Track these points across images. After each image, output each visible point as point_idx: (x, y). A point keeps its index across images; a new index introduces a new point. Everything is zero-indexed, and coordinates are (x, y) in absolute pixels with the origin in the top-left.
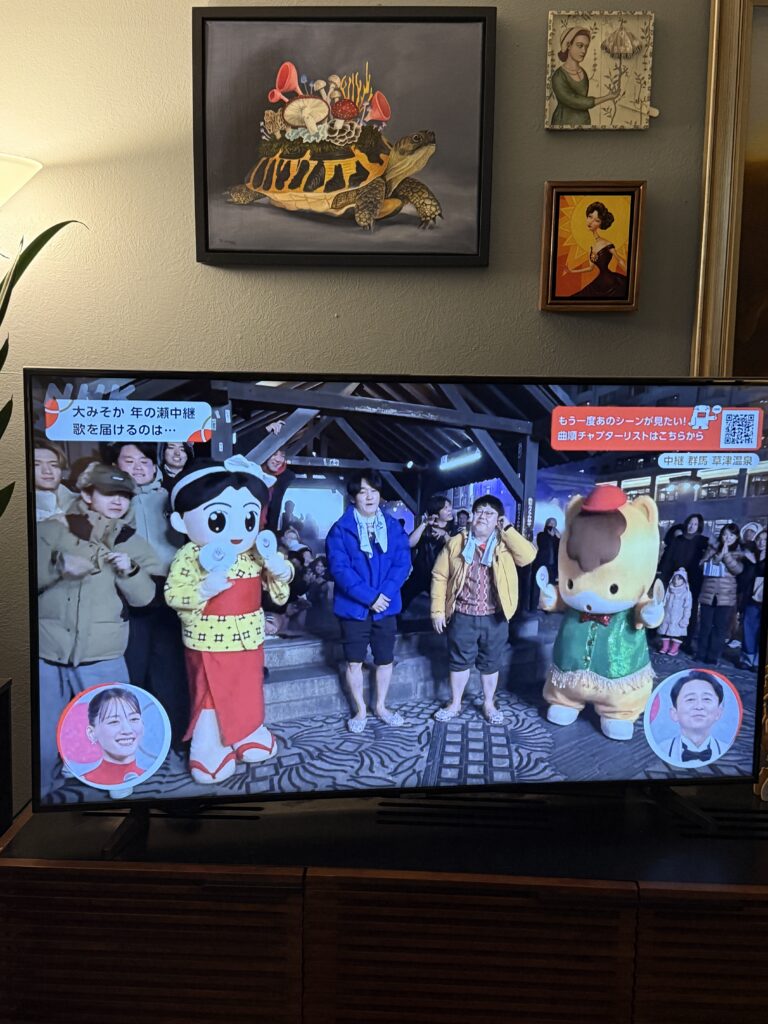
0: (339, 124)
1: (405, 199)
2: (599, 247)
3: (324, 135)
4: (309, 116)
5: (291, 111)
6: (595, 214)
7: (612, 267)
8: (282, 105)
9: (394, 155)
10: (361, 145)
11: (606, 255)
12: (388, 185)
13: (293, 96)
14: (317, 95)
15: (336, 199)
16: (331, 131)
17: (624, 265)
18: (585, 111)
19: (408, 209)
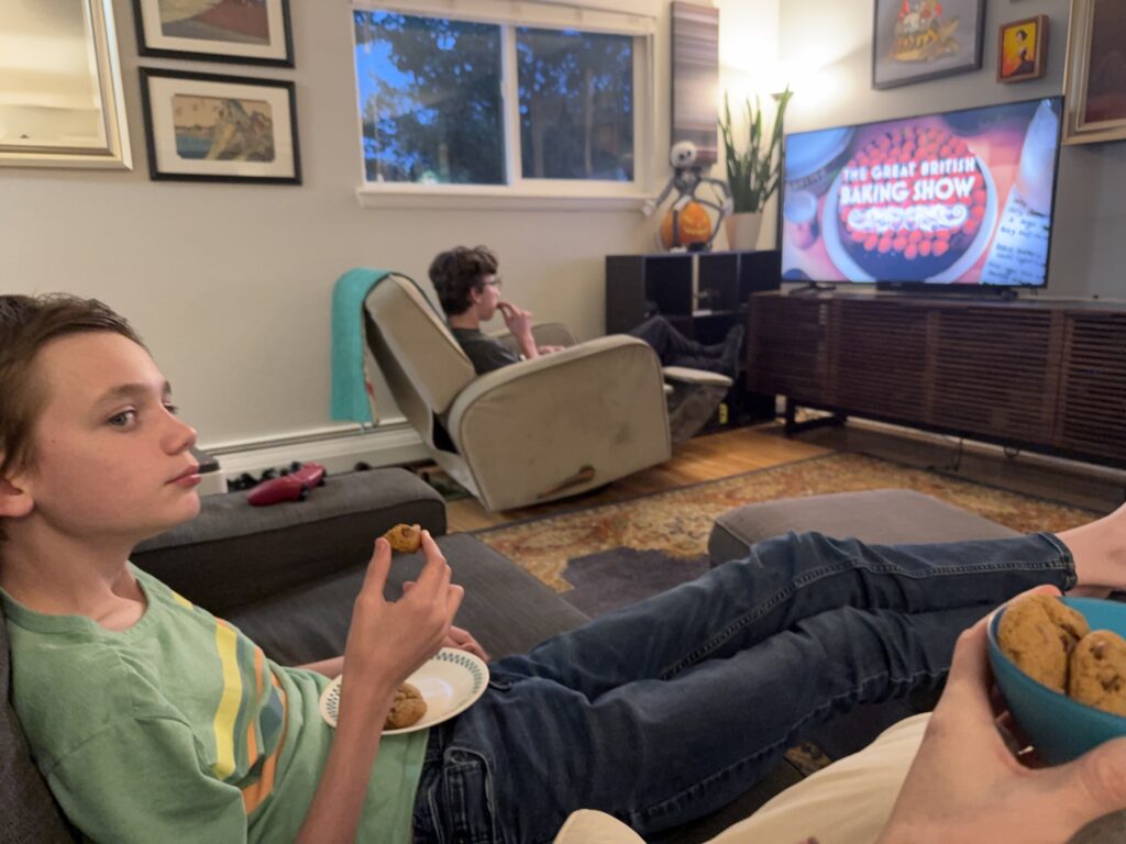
0: (923, 21)
1: (947, 46)
2: (1021, 50)
3: (917, 27)
4: (912, 21)
6: (1020, 35)
7: (1027, 57)
8: (903, 19)
9: (944, 28)
10: (930, 28)
11: (1025, 52)
12: (940, 41)
14: (916, 11)
15: (921, 53)
16: (920, 25)
17: (1032, 55)
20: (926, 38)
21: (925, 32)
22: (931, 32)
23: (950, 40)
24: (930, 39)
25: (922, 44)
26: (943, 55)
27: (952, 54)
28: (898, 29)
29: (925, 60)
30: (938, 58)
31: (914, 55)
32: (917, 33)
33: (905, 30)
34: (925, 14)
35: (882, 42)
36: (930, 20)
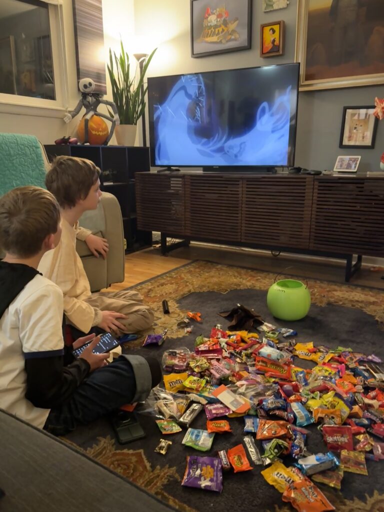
0: (219, 20)
1: (232, 35)
2: (272, 39)
3: (216, 23)
4: (213, 19)
5: (209, 19)
6: (271, 31)
7: (275, 44)
8: (207, 18)
9: (230, 25)
10: (223, 24)
11: (274, 41)
12: (229, 32)
13: (209, 15)
14: (214, 14)
15: (218, 38)
16: (217, 22)
17: (278, 42)
18: (272, 6)
19: (233, 37)
20: (221, 30)
21: (220, 26)
22: (223, 27)
23: (234, 31)
24: (223, 30)
25: (218, 34)
26: (230, 40)
27: (235, 40)
28: (205, 23)
29: (221, 42)
30: (227, 41)
31: (215, 39)
32: (216, 27)
33: (209, 24)
34: (219, 16)
35: (196, 30)
36: (222, 19)
